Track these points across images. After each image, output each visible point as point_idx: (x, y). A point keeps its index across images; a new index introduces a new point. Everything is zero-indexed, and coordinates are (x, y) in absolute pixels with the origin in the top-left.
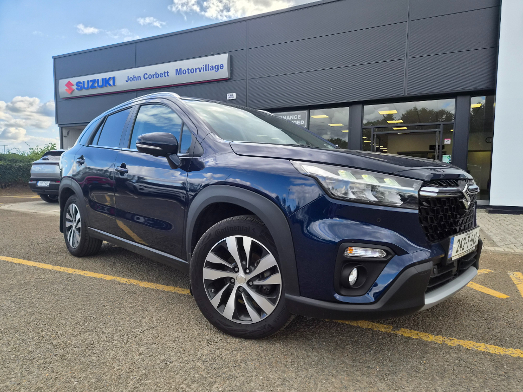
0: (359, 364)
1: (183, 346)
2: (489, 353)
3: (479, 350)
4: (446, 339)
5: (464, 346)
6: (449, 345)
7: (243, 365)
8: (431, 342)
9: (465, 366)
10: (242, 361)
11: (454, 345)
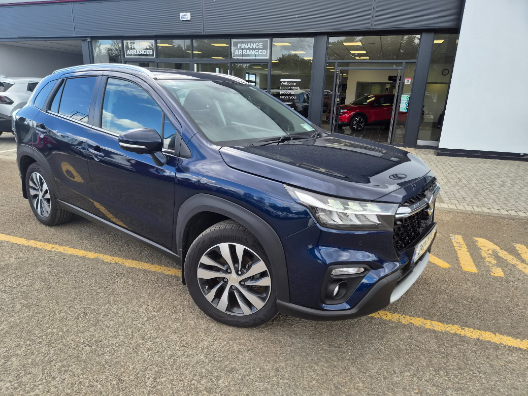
0: (334, 349)
1: (184, 338)
2: (434, 330)
3: (426, 327)
4: (401, 317)
5: (415, 324)
6: (403, 323)
7: (241, 357)
8: (390, 321)
9: (416, 345)
10: (239, 351)
11: (407, 323)
